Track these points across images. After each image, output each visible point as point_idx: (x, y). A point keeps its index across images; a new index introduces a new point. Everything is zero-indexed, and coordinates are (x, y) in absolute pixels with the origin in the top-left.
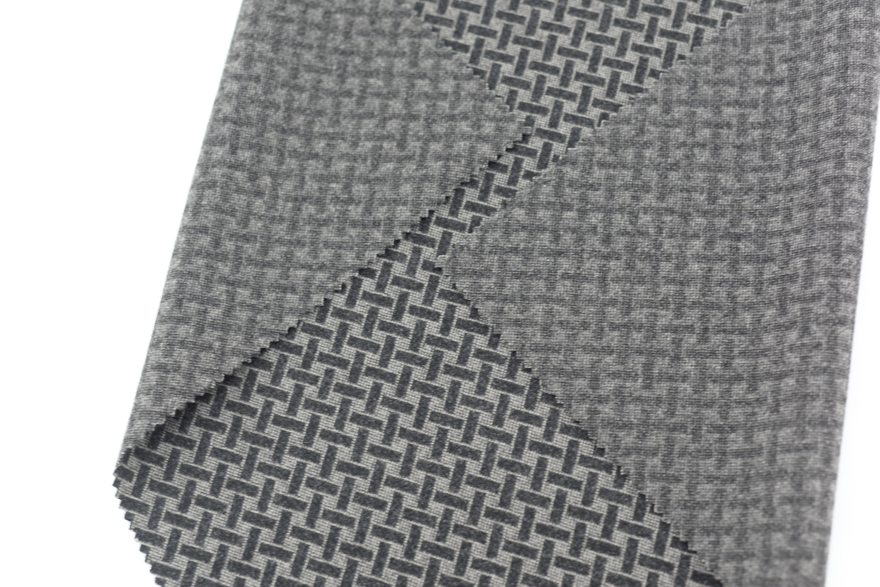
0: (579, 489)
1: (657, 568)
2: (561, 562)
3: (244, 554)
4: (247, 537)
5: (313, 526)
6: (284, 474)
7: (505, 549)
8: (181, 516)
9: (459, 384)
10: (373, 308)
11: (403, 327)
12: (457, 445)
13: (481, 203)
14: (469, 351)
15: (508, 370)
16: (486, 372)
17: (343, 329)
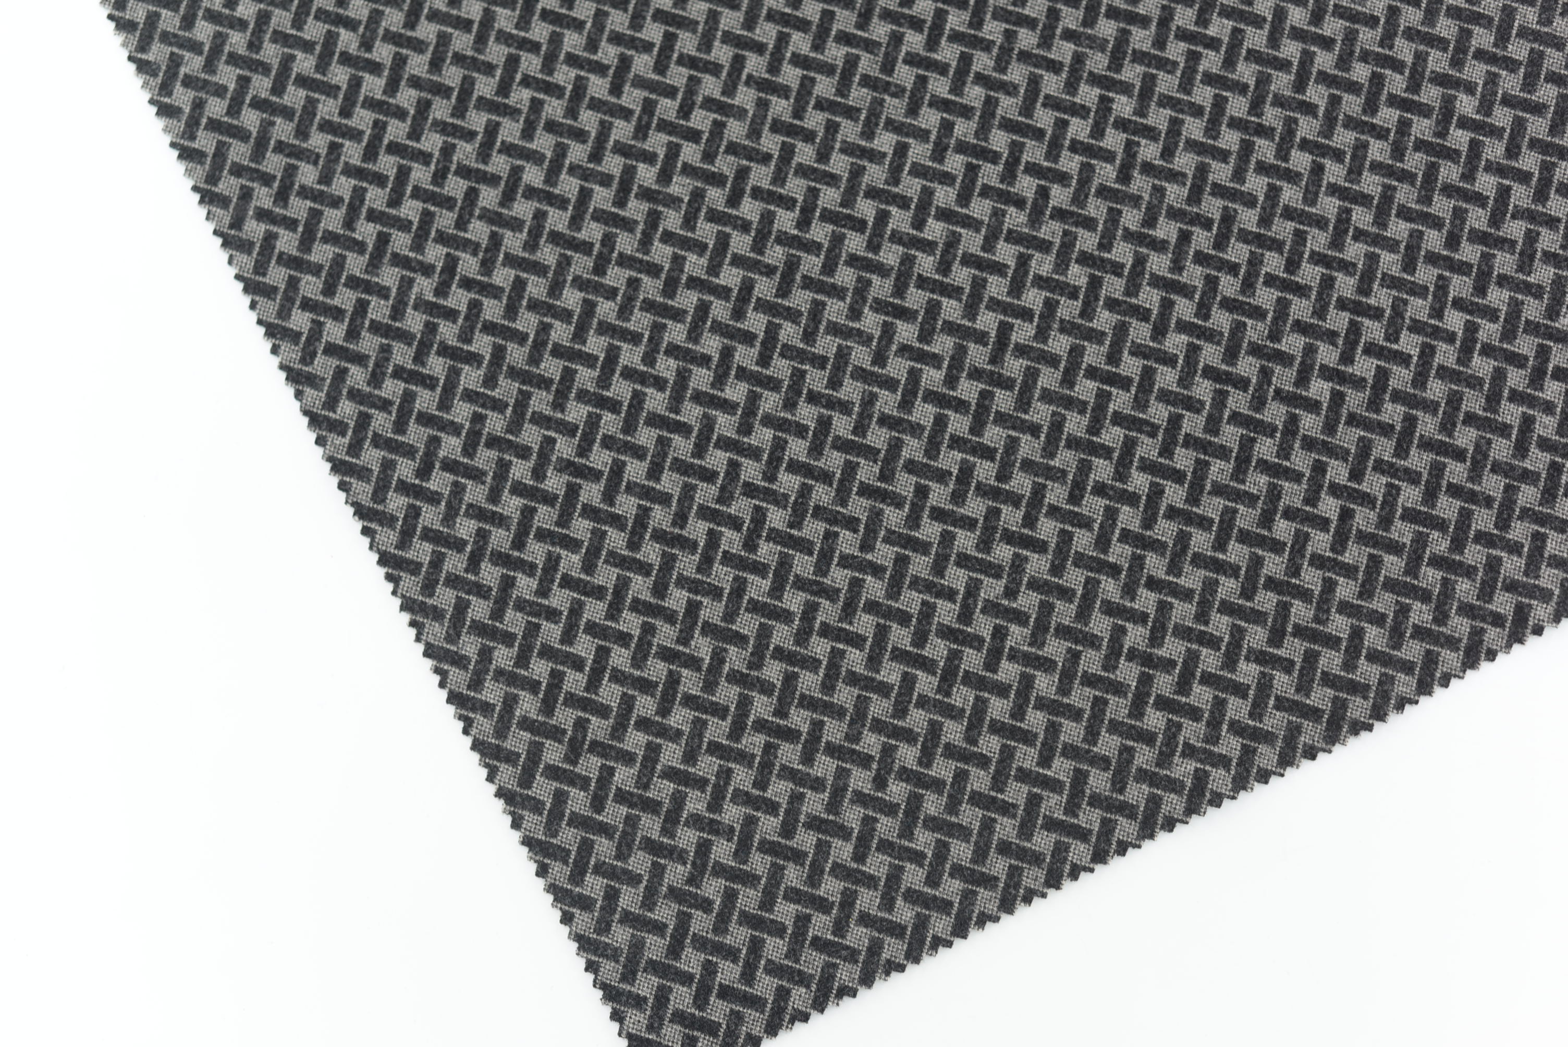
0: (993, 459)
1: (1099, 571)
2: (964, 561)
3: (513, 542)
4: (516, 517)
5: (612, 504)
6: (569, 430)
7: (886, 540)
8: (421, 486)
9: (824, 304)
10: (697, 187)
11: (742, 219)
12: (819, 393)
13: (859, 33)
14: (839, 256)
15: (895, 286)
16: (863, 287)
17: (653, 219)
